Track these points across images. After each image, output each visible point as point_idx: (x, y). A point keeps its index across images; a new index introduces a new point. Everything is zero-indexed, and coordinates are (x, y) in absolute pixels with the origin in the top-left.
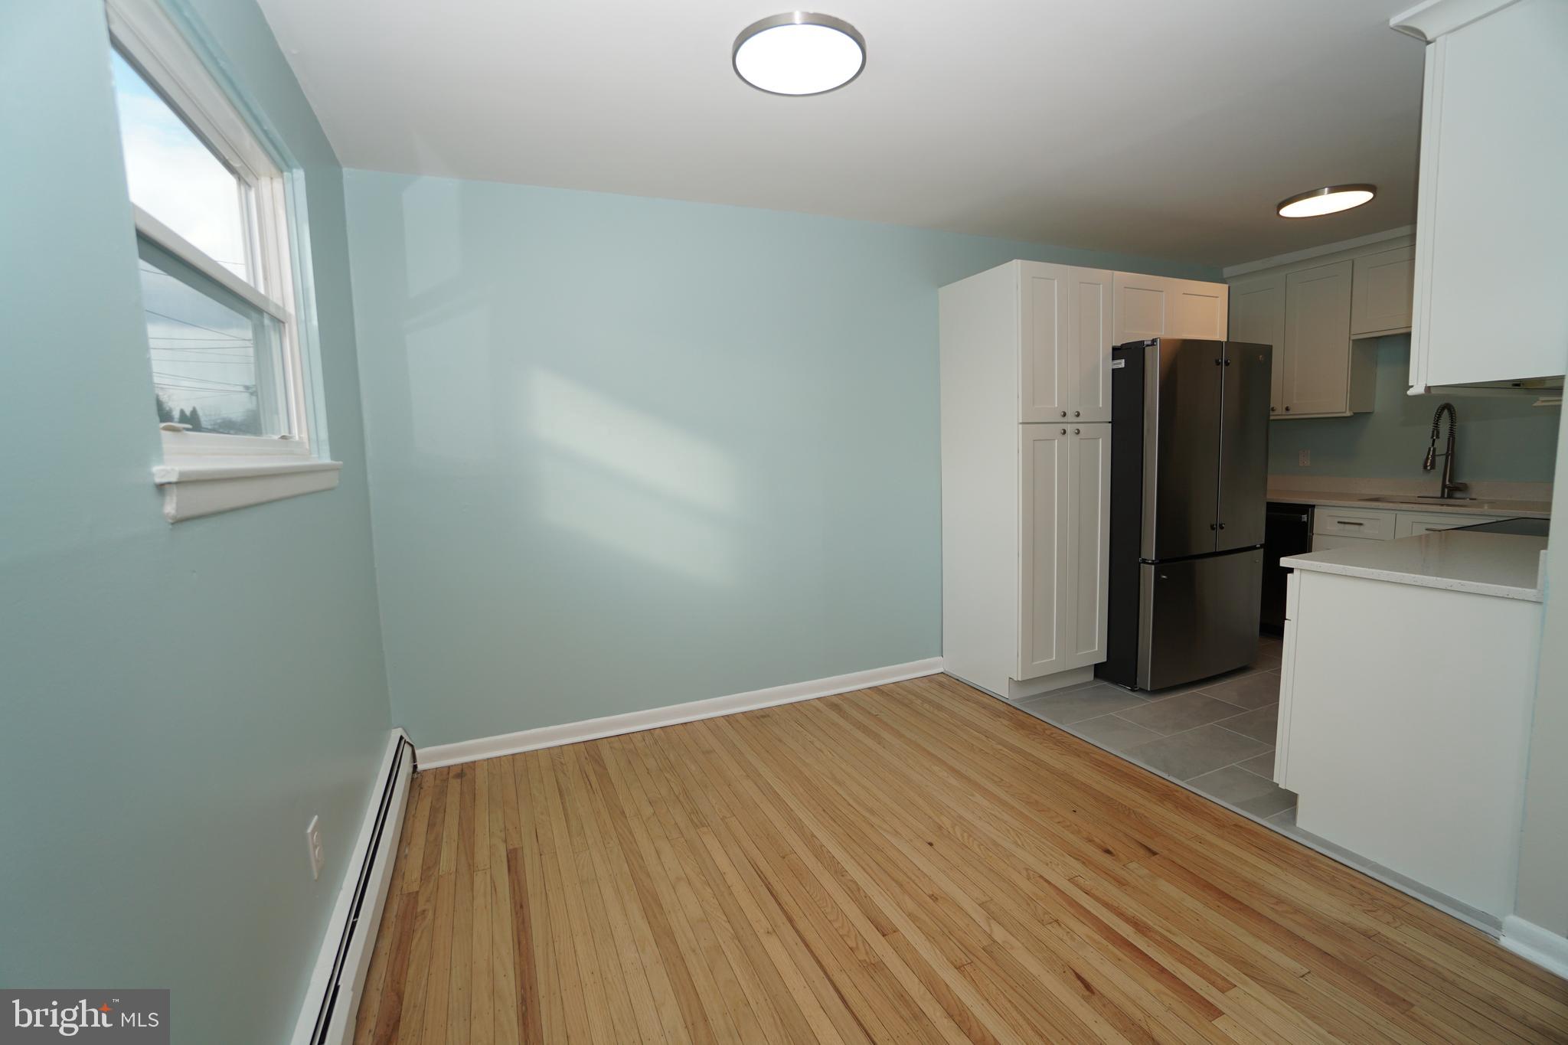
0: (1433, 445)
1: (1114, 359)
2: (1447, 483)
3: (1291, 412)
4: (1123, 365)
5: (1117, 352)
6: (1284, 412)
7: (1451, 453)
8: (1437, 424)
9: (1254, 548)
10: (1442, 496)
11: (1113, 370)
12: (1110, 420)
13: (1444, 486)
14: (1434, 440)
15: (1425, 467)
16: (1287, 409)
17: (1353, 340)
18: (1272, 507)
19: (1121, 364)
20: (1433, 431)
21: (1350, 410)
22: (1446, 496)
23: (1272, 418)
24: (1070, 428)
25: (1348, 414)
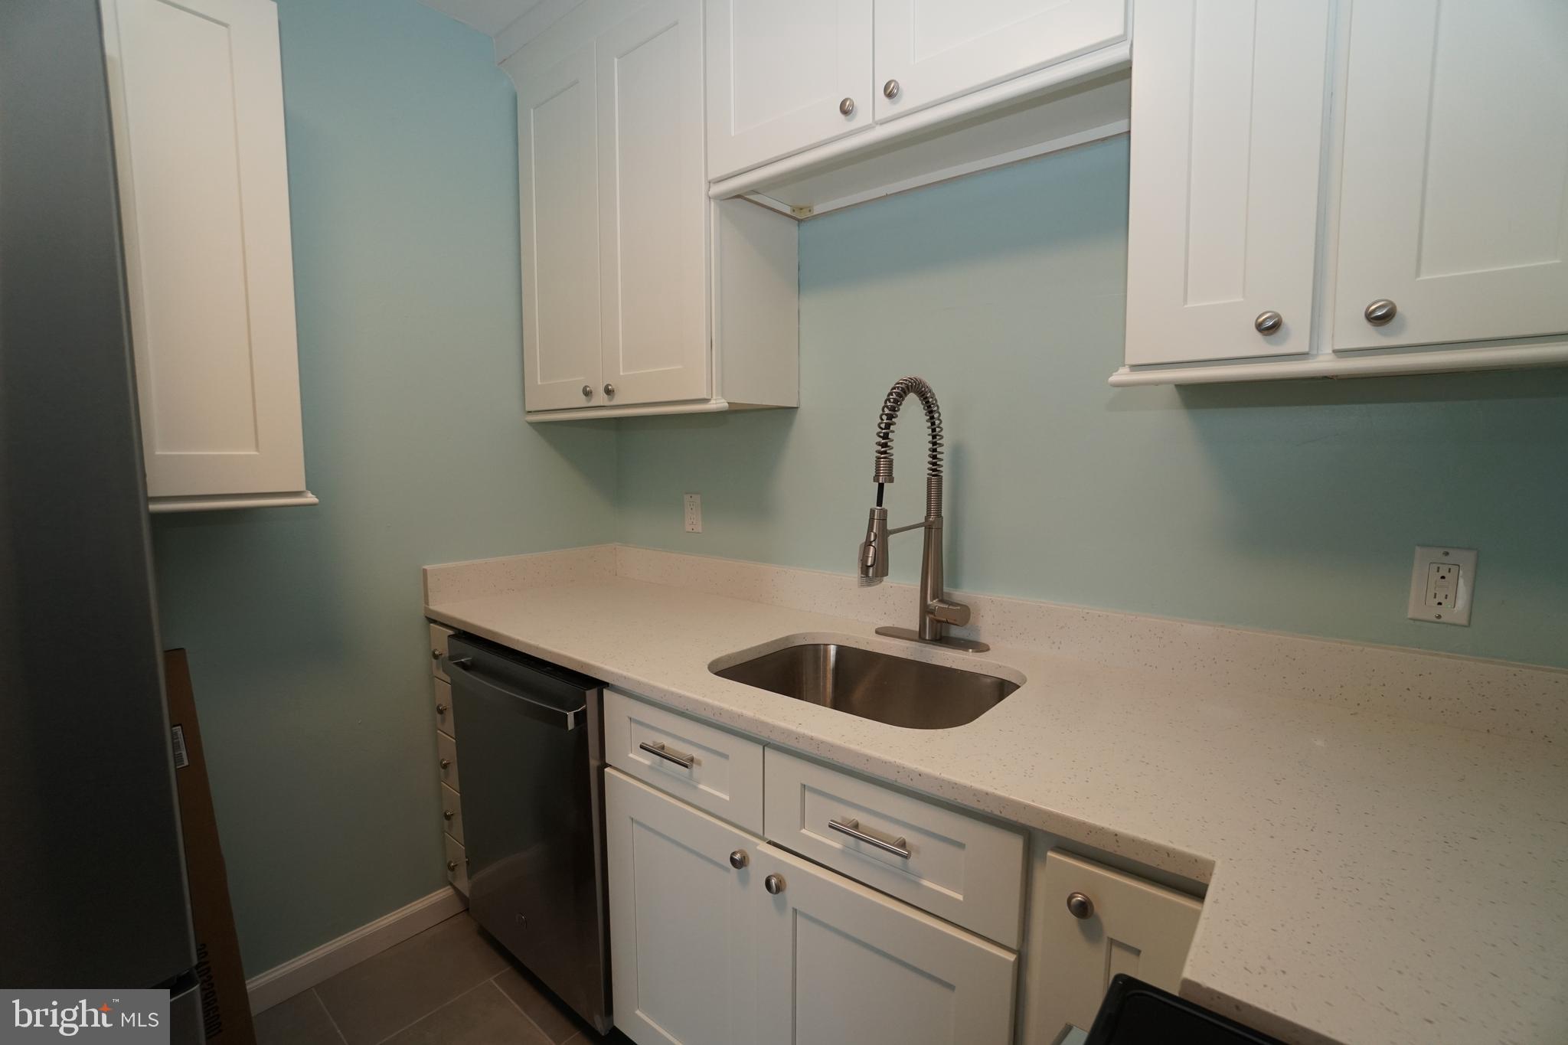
0: (880, 502)
2: (933, 601)
3: (615, 401)
6: (606, 400)
10: (921, 637)
13: (924, 609)
14: (881, 487)
15: (864, 569)
16: (608, 392)
17: (717, 200)
20: (879, 462)
22: (928, 636)
25: (718, 403)
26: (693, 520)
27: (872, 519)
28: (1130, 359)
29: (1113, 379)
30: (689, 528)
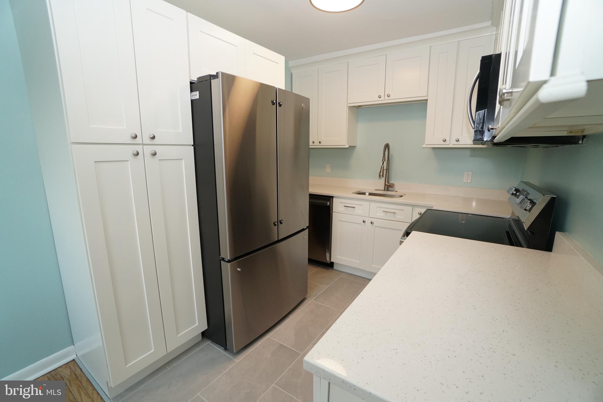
0: (383, 165)
1: (192, 91)
2: (387, 183)
3: (321, 144)
4: (197, 97)
5: (193, 86)
6: (319, 144)
7: (388, 169)
8: (384, 154)
9: (303, 230)
10: (385, 190)
11: (192, 101)
12: (193, 144)
13: (385, 185)
14: (383, 162)
15: (380, 176)
16: (320, 142)
17: (349, 107)
18: (313, 197)
19: (196, 95)
20: (383, 157)
21: (348, 144)
22: (386, 190)
23: (310, 147)
24: (149, 150)
25: (347, 146)
26: (328, 170)
27: (381, 168)
28: (425, 144)
29: (423, 146)
30: (327, 172)
